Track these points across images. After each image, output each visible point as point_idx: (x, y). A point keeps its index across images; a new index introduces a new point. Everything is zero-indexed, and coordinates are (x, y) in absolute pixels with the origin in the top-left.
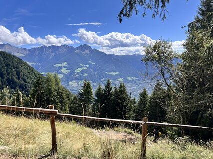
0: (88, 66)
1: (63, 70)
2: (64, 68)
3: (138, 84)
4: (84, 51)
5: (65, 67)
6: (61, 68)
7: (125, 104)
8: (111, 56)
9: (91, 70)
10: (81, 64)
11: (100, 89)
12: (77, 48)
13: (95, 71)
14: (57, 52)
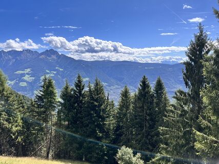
0: (55, 72)
1: (26, 78)
2: (27, 76)
3: (109, 90)
4: (50, 57)
5: (28, 74)
6: (23, 75)
7: (103, 106)
8: (80, 62)
9: (59, 76)
10: (47, 71)
11: (67, 88)
12: (42, 54)
13: (63, 77)
14: (17, 57)
